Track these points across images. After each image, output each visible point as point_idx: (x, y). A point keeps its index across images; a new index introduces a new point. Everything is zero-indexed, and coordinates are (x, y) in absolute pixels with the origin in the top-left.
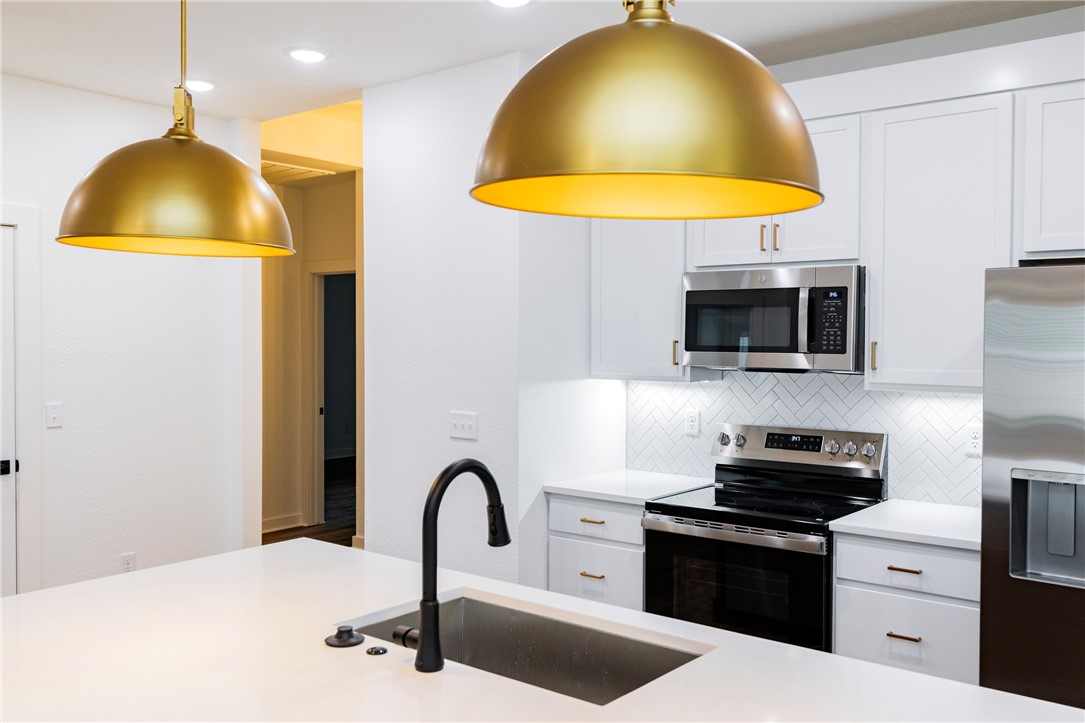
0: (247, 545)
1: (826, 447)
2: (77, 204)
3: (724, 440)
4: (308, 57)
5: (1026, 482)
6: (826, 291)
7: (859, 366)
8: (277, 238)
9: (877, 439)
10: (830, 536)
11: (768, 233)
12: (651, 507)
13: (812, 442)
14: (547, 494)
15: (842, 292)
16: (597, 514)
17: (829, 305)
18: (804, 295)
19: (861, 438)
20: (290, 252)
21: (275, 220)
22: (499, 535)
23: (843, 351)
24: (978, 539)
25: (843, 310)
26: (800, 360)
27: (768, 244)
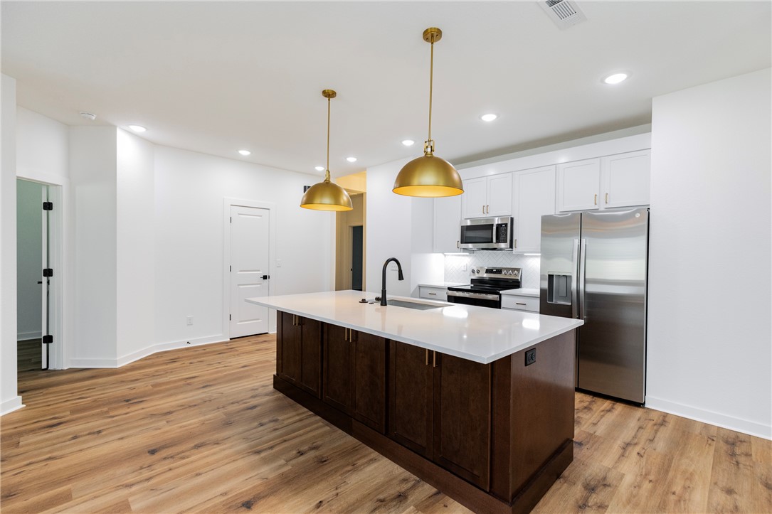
0: (331, 290)
1: (503, 273)
2: (305, 199)
3: (473, 271)
4: (352, 160)
5: (553, 276)
6: (501, 225)
7: (511, 246)
8: (349, 205)
9: (518, 270)
10: (500, 295)
11: (485, 208)
12: (450, 289)
13: (499, 271)
14: (420, 287)
15: (506, 225)
16: (434, 292)
17: (502, 229)
18: (495, 228)
19: (513, 270)
20: (352, 209)
21: (349, 201)
22: (401, 277)
23: (506, 242)
24: (539, 294)
25: (506, 230)
26: (495, 245)
27: (485, 211)
